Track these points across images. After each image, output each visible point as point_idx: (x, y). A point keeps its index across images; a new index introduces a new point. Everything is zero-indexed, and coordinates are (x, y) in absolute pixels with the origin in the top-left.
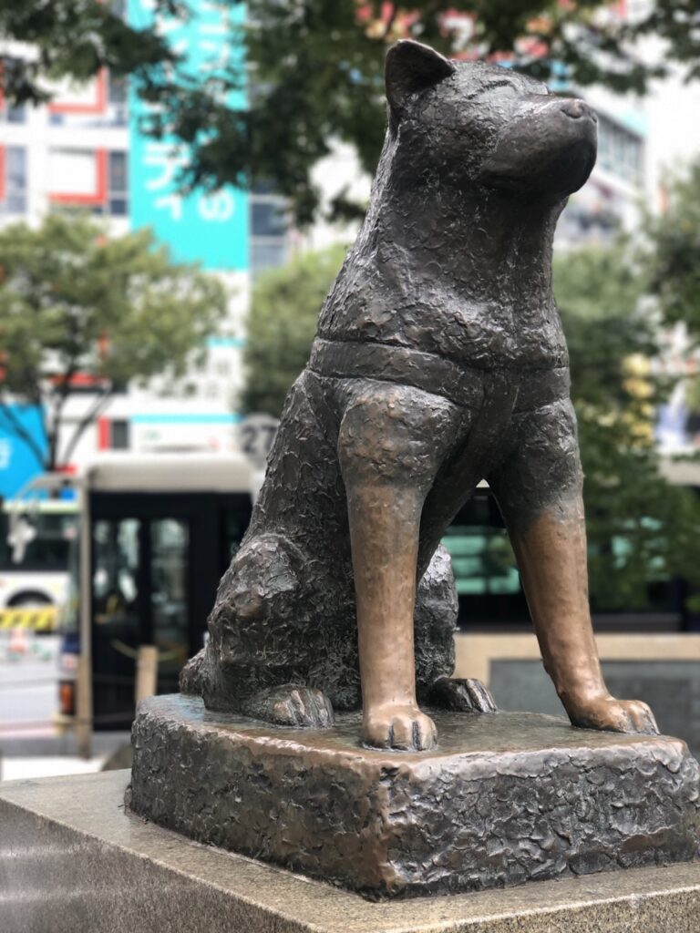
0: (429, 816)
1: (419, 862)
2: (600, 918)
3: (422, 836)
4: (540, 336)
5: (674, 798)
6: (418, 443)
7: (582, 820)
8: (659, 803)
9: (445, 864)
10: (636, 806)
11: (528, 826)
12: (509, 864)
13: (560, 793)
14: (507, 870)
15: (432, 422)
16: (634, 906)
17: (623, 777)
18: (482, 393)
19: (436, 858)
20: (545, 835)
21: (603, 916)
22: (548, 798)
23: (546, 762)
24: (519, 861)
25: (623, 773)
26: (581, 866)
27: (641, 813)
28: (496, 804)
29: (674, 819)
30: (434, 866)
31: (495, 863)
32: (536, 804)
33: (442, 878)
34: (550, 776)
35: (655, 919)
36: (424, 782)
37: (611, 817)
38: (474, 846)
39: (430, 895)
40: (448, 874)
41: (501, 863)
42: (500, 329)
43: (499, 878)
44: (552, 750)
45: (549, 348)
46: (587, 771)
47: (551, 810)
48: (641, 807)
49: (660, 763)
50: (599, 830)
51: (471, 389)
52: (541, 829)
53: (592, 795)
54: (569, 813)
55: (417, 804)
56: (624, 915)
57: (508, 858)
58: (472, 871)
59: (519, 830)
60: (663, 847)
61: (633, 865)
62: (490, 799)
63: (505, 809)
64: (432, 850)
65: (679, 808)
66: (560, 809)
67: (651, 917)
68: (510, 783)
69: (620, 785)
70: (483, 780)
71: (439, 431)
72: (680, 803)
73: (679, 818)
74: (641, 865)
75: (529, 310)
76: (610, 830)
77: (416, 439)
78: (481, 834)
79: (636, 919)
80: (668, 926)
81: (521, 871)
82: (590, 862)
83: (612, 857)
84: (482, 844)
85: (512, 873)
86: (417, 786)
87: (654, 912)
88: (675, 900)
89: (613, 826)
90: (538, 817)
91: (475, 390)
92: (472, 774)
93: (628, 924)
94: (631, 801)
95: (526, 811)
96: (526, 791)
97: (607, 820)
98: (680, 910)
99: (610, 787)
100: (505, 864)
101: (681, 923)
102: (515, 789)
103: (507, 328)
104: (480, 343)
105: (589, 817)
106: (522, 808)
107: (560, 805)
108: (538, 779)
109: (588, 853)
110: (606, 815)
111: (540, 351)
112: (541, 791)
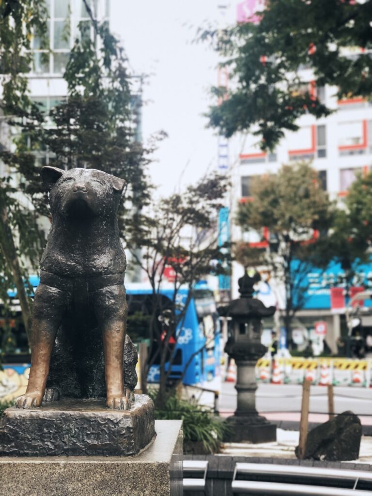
0: (11, 430)
1: (7, 445)
2: (47, 467)
3: (8, 436)
4: (93, 264)
5: (114, 432)
6: (46, 304)
7: (73, 437)
8: (106, 433)
9: (16, 447)
10: (96, 434)
11: (50, 437)
12: (40, 449)
13: (64, 426)
14: (39, 451)
15: (50, 297)
16: (61, 465)
17: (92, 423)
18: (72, 286)
19: (13, 444)
20: (56, 440)
21: (48, 467)
22: (59, 428)
23: (61, 415)
24: (44, 448)
25: (92, 422)
26: (70, 453)
27: (98, 436)
28: (37, 428)
29: (113, 440)
30: (12, 447)
31: (35, 448)
32: (54, 430)
33: (14, 451)
34: (60, 420)
35: (71, 471)
36: (11, 419)
37: (85, 437)
38: (27, 441)
39: (10, 456)
40: (17, 450)
41: (37, 448)
42: (74, 263)
43: (36, 453)
44: (64, 412)
45: (96, 269)
46: (76, 420)
47: (60, 432)
48: (98, 434)
49: (109, 420)
50: (79, 441)
51: (67, 285)
52: (55, 438)
53: (78, 428)
54: (67, 434)
55: (8, 425)
56: (57, 468)
57: (40, 447)
58: (26, 450)
59: (46, 438)
60: (106, 449)
61: (92, 455)
62: (35, 426)
63: (41, 430)
64: (11, 442)
65: (115, 436)
66: (64, 432)
67: (69, 470)
68: (43, 422)
69: (90, 425)
70: (32, 419)
71: (53, 300)
72: (116, 434)
73: (115, 440)
74: (96, 455)
75: (88, 256)
76: (83, 441)
77: (45, 302)
78: (30, 438)
79: (62, 470)
80: (76, 473)
81: (45, 452)
82: (74, 451)
83: (83, 451)
84: (29, 441)
85: (41, 452)
86: (9, 420)
87: (71, 468)
88: (80, 466)
89: (85, 440)
90: (54, 434)
91: (69, 285)
92: (30, 417)
93: (59, 471)
94: (94, 432)
95: (49, 431)
96: (50, 425)
97: (83, 437)
98: (82, 469)
99: (85, 426)
100: (39, 448)
101: (83, 474)
102: (46, 424)
103: (77, 263)
104: (65, 269)
105: (75, 436)
106: (48, 431)
107: (64, 431)
108: (55, 421)
109: (73, 448)
110: (83, 436)
111: (93, 270)
112: (56, 425)
